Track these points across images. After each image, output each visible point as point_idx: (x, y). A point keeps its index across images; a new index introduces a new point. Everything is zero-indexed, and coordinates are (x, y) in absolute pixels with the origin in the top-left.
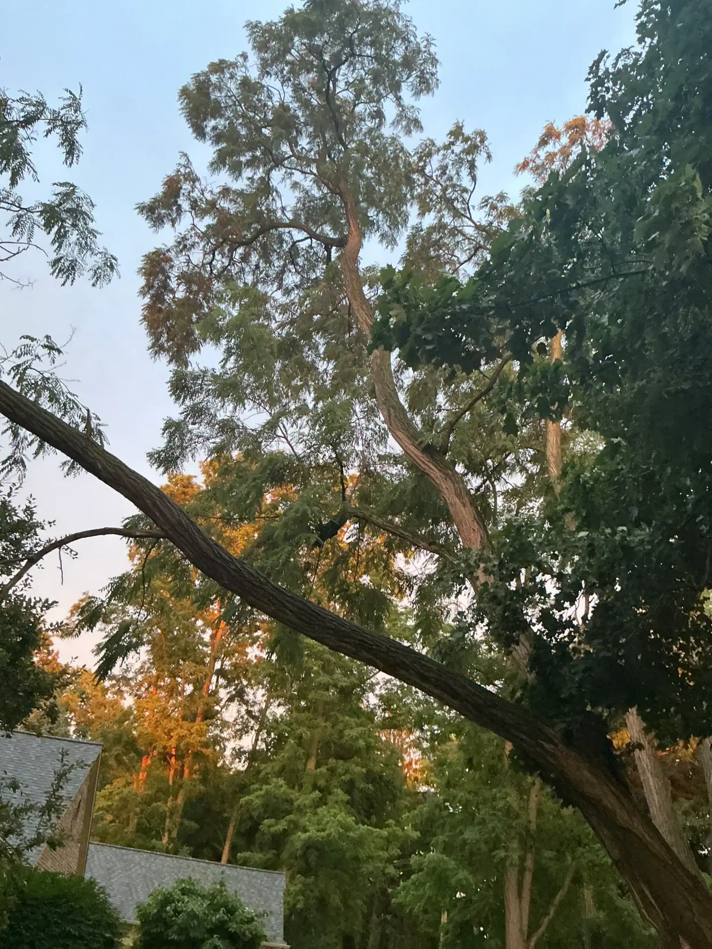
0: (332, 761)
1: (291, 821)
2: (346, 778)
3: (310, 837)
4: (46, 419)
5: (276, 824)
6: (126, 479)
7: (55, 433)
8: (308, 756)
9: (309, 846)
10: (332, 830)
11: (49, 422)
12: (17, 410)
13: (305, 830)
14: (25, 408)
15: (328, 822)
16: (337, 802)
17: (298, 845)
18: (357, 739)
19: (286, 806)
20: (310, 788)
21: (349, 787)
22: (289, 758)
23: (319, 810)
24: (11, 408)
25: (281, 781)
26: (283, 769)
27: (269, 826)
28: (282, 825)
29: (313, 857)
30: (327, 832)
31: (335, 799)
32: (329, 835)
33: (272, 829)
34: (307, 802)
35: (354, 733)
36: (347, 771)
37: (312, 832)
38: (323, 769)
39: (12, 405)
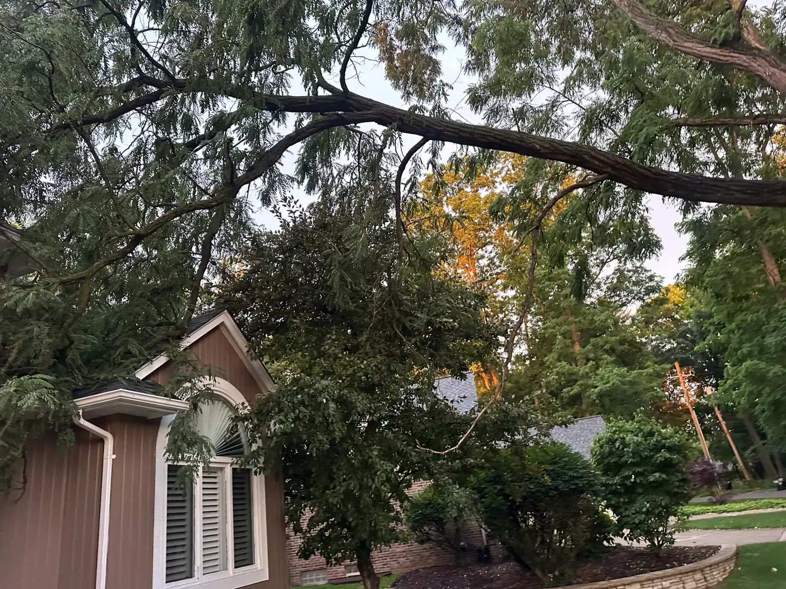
0: (592, 340)
1: (581, 385)
2: (607, 347)
3: (601, 390)
4: (482, 130)
5: (572, 390)
6: (561, 148)
7: (494, 137)
8: (573, 343)
9: (601, 395)
10: (615, 380)
11: (486, 131)
12: (461, 134)
13: (596, 387)
14: (466, 129)
15: (609, 377)
16: (607, 363)
17: (594, 397)
18: (606, 320)
19: (574, 377)
20: (585, 361)
21: (611, 351)
22: (561, 348)
23: (598, 372)
24: (457, 134)
25: (564, 363)
26: (559, 356)
27: (568, 392)
28: (576, 389)
29: (607, 401)
30: (611, 383)
31: (605, 362)
32: (613, 384)
33: (572, 393)
34: (587, 370)
35: (602, 317)
36: (606, 342)
37: (601, 387)
38: (589, 347)
39: (457, 131)
